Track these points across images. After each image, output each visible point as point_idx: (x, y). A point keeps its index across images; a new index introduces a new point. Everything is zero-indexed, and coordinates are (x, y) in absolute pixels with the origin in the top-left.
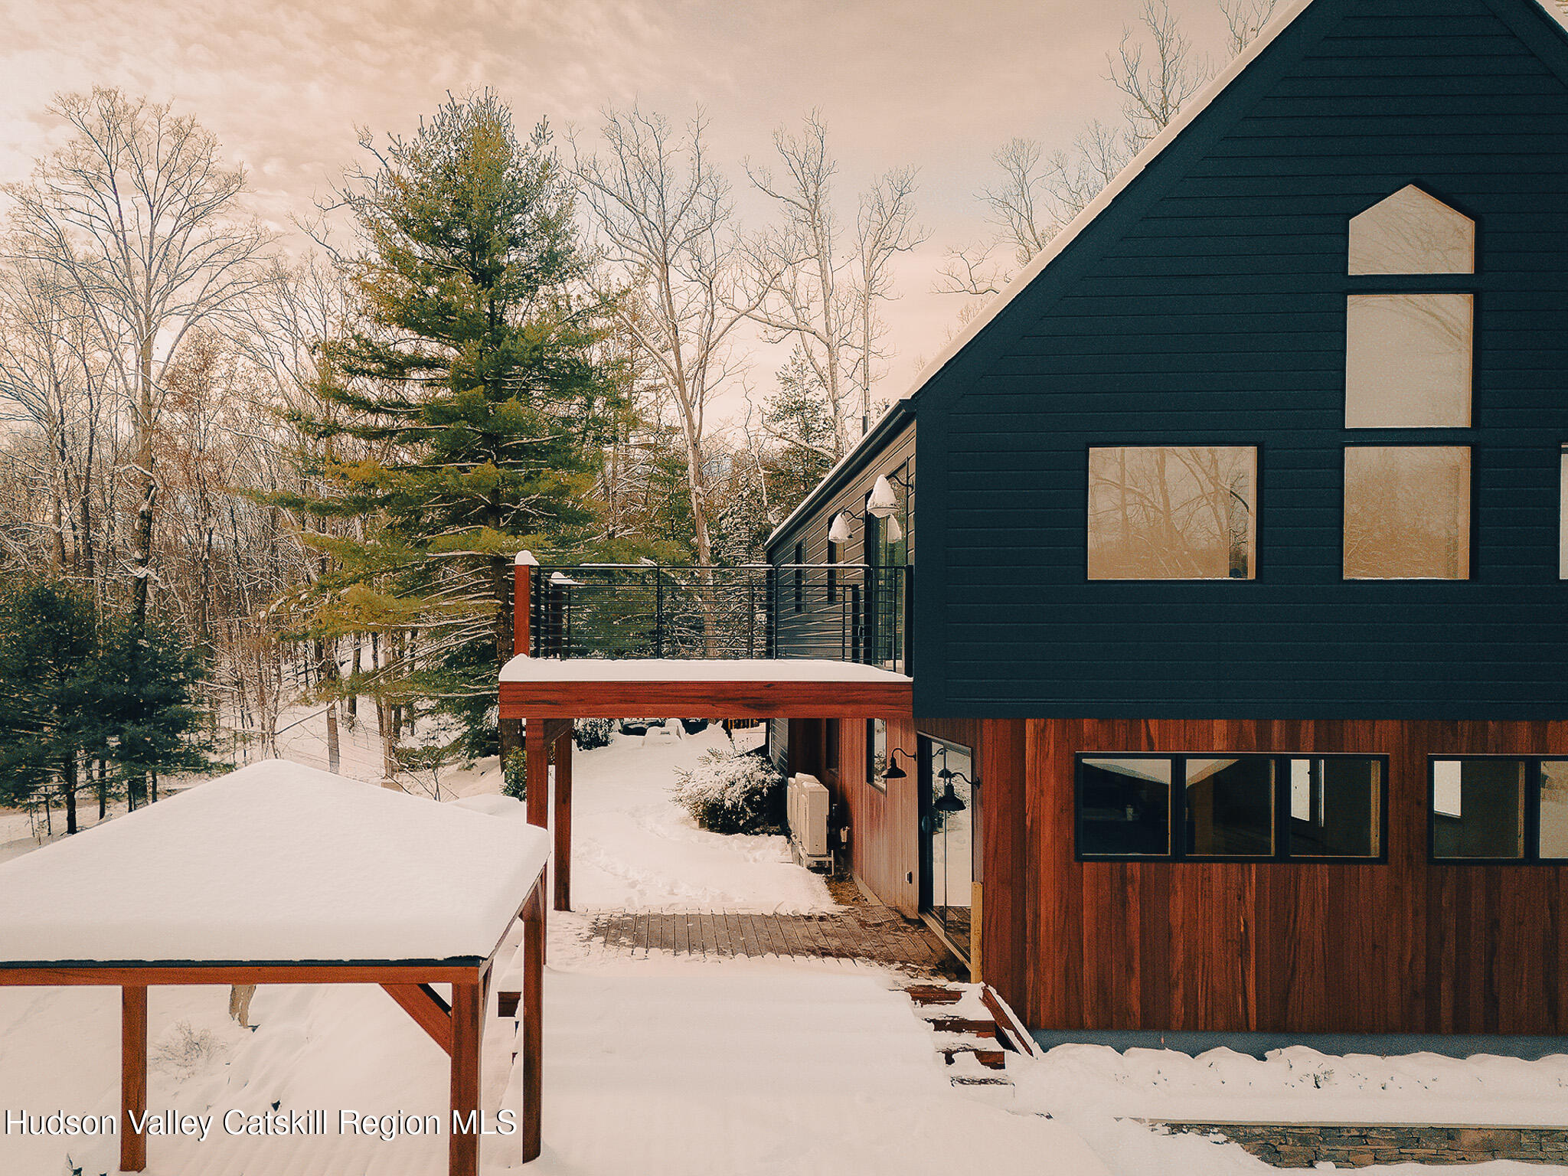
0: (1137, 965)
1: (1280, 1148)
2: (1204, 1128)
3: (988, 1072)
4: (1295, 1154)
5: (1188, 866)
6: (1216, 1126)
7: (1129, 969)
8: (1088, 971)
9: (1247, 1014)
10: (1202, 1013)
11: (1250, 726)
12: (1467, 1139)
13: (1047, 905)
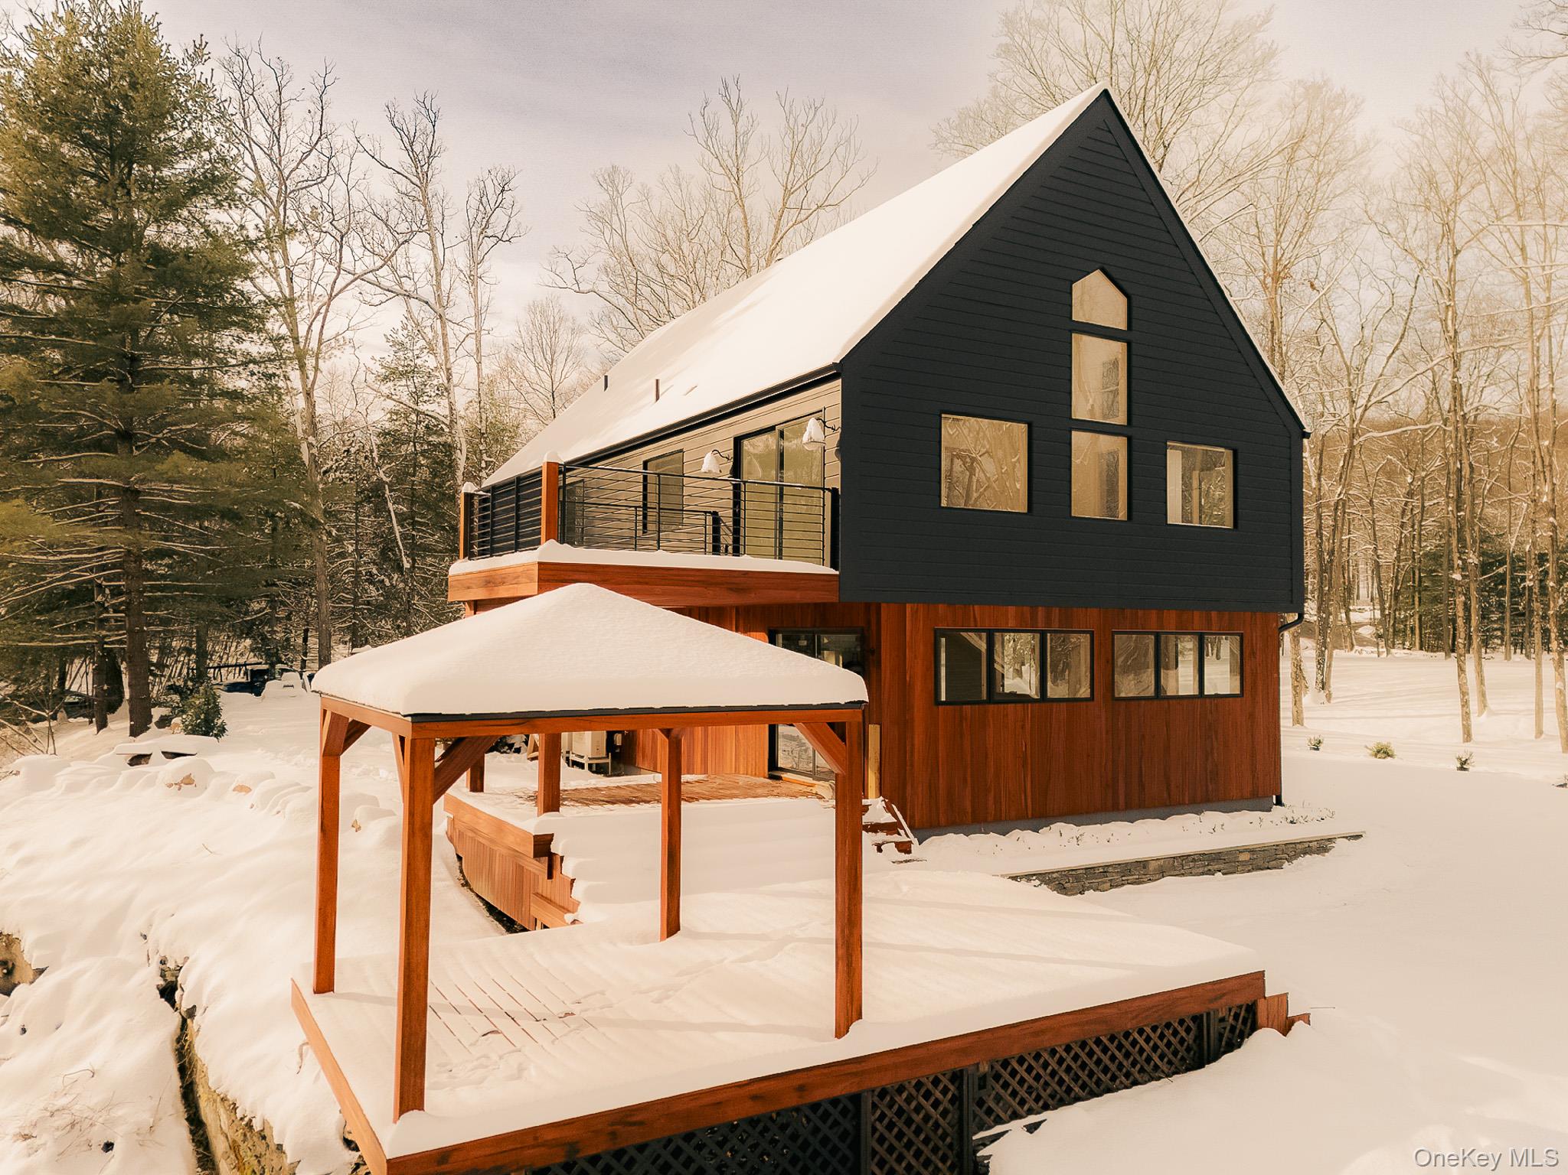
0: (969, 779)
1: (1066, 885)
2: (1028, 877)
3: (904, 856)
4: (1074, 887)
5: (996, 706)
6: (1034, 875)
7: (965, 780)
8: (942, 784)
9: (1026, 806)
10: (1003, 808)
11: (1026, 609)
12: (1152, 866)
13: (919, 739)
